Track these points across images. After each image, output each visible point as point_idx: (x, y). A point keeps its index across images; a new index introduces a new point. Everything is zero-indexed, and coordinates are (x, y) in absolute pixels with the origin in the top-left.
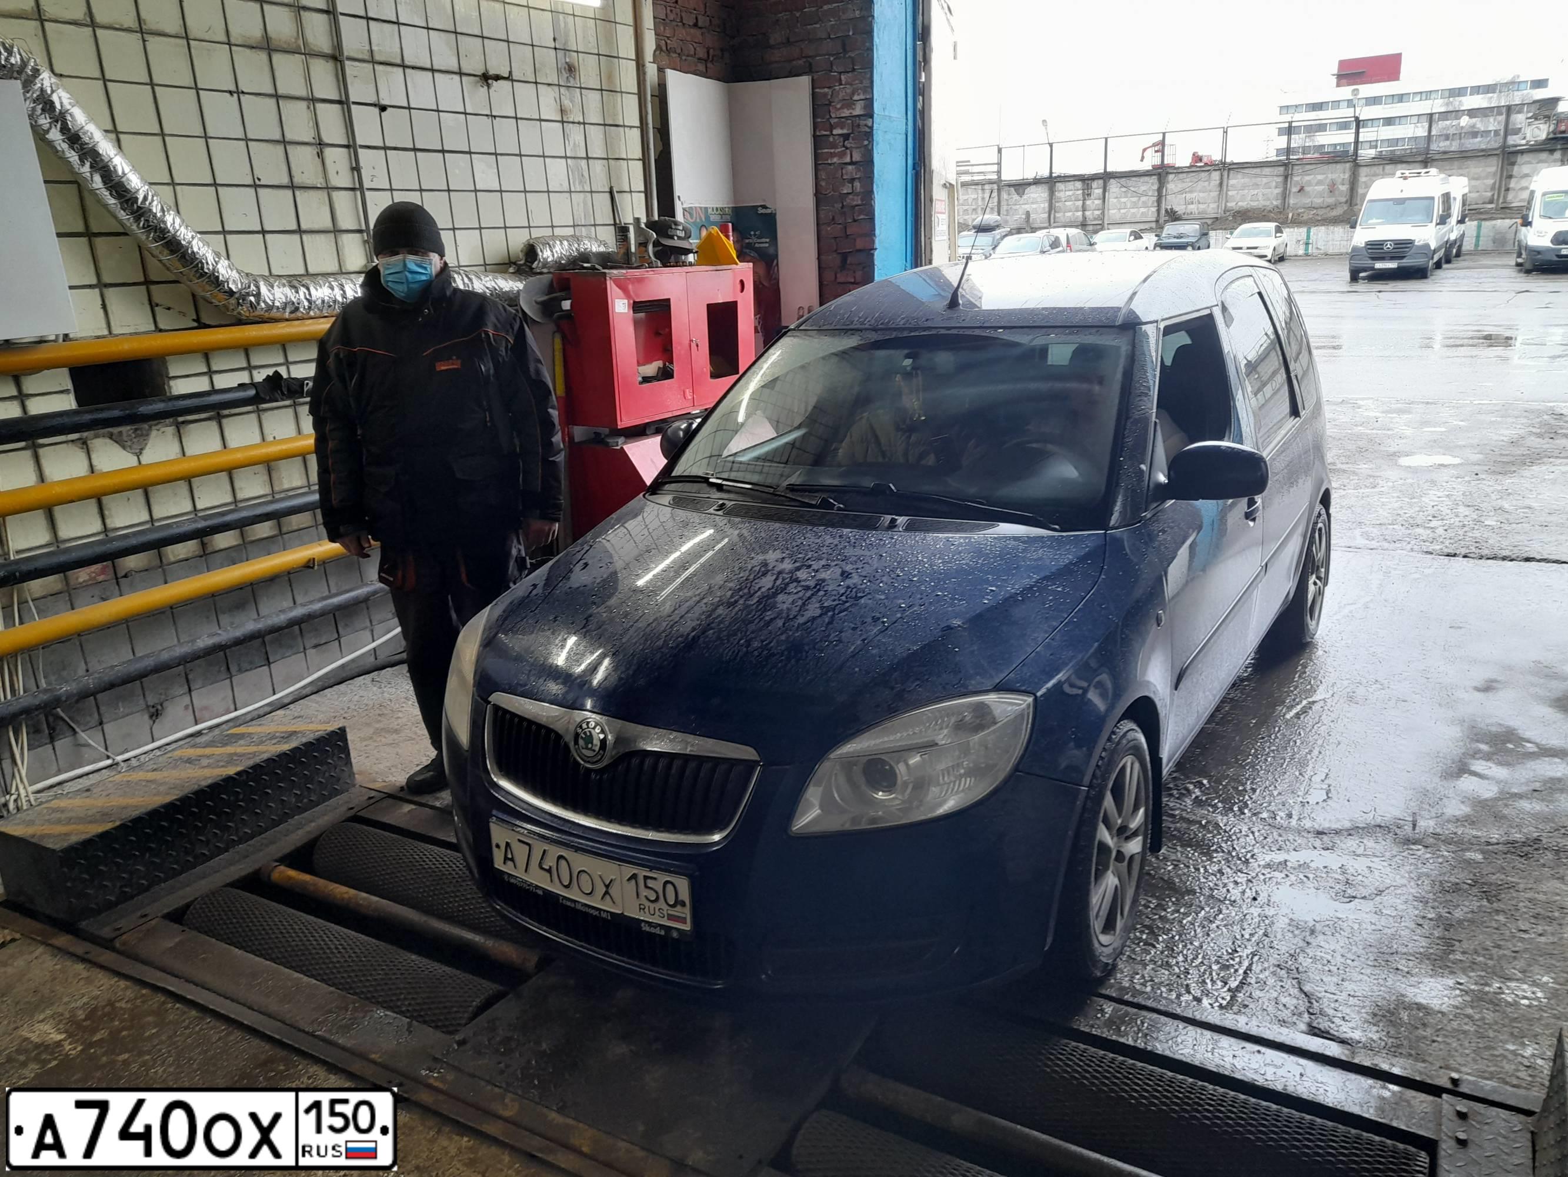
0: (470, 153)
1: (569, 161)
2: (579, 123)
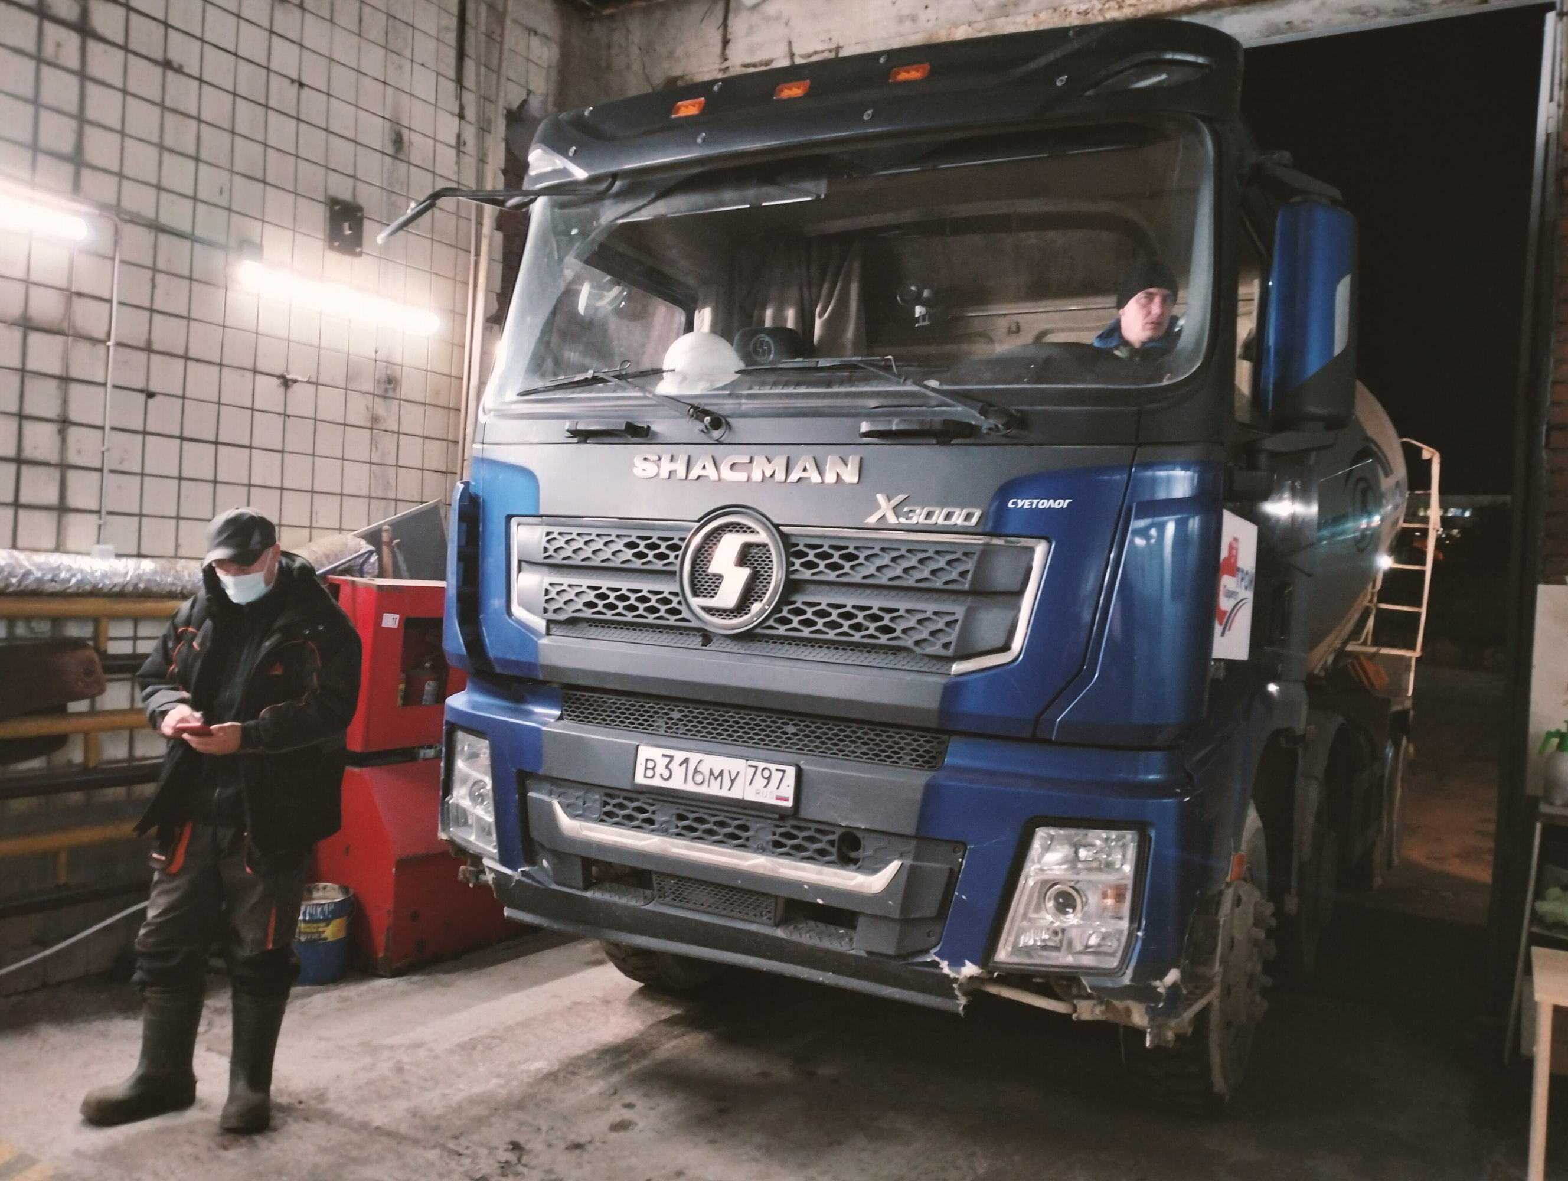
0: (251, 447)
1: (373, 466)
2: (393, 432)
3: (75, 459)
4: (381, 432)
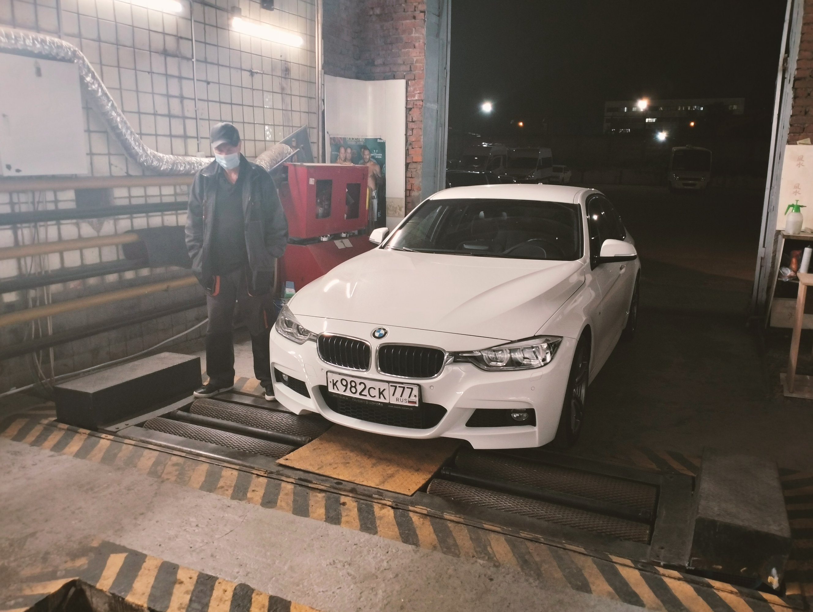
0: (243, 105)
2: (289, 94)
3: (187, 114)
4: (285, 95)
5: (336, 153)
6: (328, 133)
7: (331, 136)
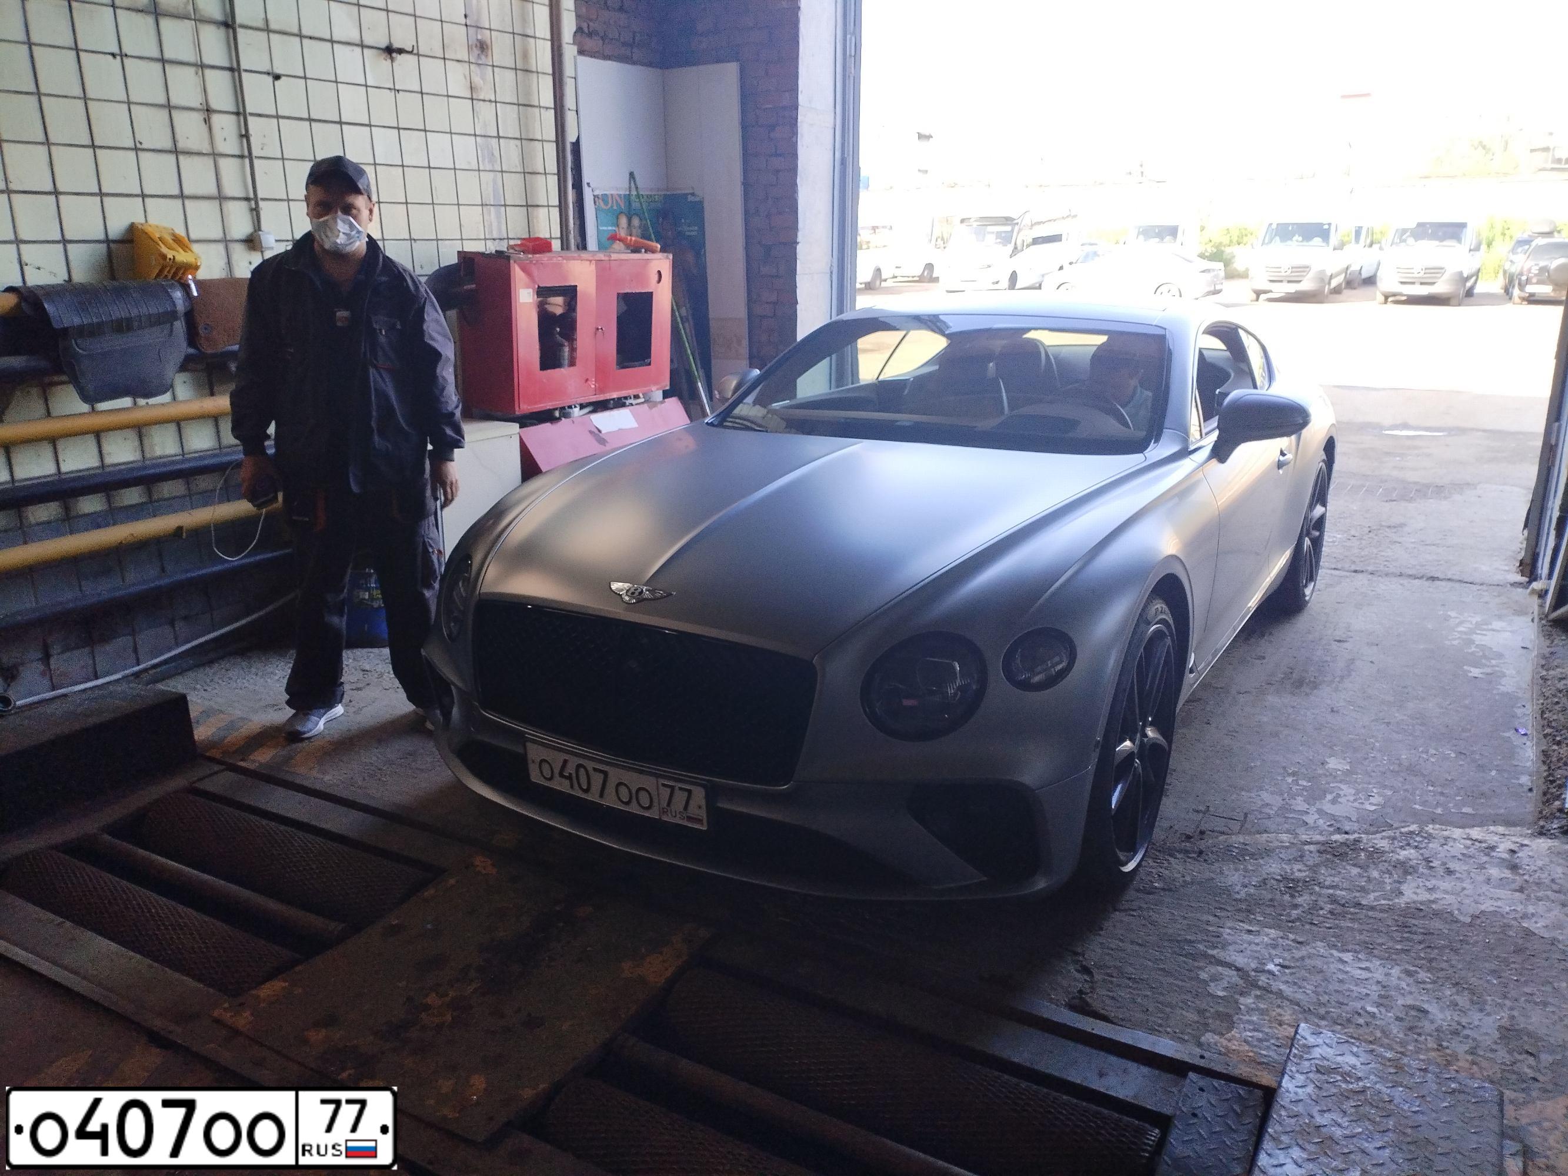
0: (370, 126)
1: (479, 139)
2: (490, 101)
3: (222, 147)
4: (482, 102)
5: (610, 228)
6: (588, 184)
7: (596, 193)
